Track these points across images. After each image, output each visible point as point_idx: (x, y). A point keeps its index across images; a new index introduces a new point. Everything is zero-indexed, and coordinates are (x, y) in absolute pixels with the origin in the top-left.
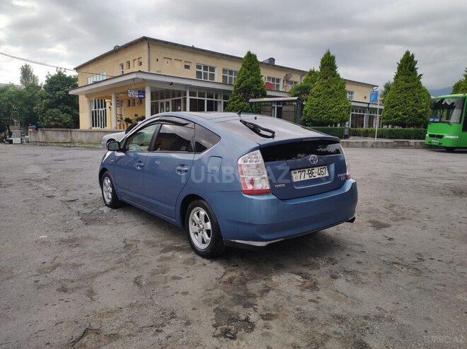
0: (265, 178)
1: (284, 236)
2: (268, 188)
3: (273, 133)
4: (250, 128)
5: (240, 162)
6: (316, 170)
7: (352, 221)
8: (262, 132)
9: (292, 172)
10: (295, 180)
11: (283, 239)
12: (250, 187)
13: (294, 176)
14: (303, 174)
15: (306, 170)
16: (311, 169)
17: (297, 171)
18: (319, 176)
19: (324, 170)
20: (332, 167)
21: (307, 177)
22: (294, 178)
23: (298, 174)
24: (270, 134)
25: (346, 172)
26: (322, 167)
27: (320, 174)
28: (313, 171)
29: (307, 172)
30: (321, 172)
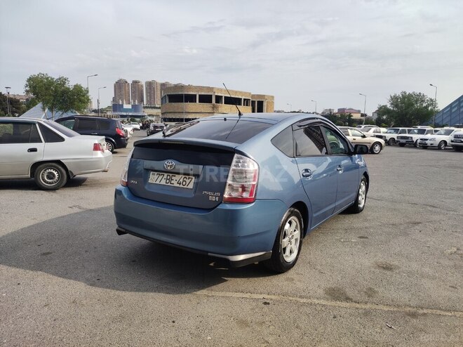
6: (177, 177)
9: (152, 173)
10: (150, 181)
13: (151, 176)
14: (161, 177)
15: (166, 175)
16: (171, 175)
17: (156, 173)
18: (178, 185)
19: (188, 181)
21: (163, 182)
22: (150, 179)
23: (156, 177)
26: (187, 177)
27: (180, 184)
28: (173, 178)
29: (165, 177)
30: (184, 181)
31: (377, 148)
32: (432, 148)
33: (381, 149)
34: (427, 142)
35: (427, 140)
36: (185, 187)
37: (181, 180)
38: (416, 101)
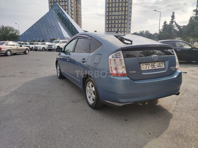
0: (124, 67)
1: (133, 101)
2: (125, 73)
3: (132, 41)
4: (119, 39)
5: (110, 57)
6: (156, 64)
7: (178, 94)
8: (126, 41)
9: (141, 64)
10: (142, 69)
11: (133, 103)
12: (114, 72)
13: (142, 66)
14: (148, 66)
15: (150, 64)
16: (153, 63)
17: (144, 64)
18: (158, 68)
19: (161, 64)
20: (167, 63)
21: (150, 68)
22: (142, 68)
23: (145, 66)
24: (129, 42)
25: (175, 66)
26: (161, 63)
27: (159, 67)
28: (155, 64)
29: (150, 65)
30: (160, 65)
31: (27, 51)
32: (40, 50)
33: (29, 52)
34: (38, 48)
35: (37, 47)
36: (161, 67)
37: (159, 65)
38: (10, 30)
